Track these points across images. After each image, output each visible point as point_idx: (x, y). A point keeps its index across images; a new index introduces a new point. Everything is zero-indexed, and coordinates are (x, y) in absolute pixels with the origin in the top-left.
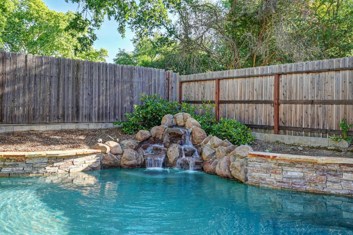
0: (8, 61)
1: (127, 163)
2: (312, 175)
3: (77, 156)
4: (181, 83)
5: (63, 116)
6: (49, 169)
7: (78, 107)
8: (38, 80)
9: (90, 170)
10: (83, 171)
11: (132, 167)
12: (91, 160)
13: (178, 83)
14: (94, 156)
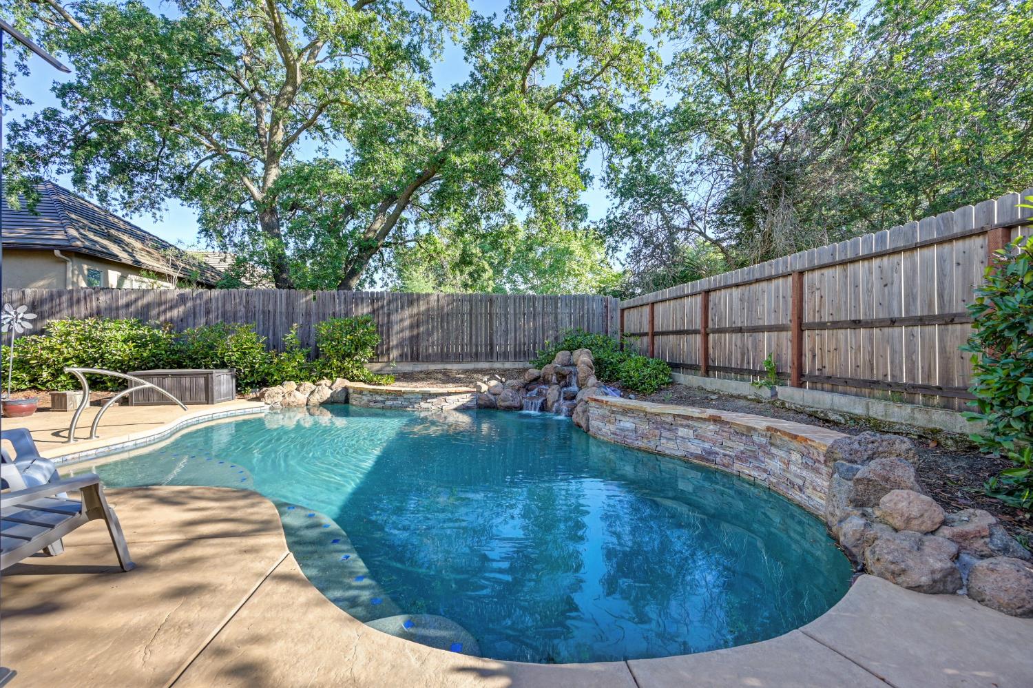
0: (421, 302)
1: (503, 404)
2: (644, 427)
3: (449, 394)
4: (623, 310)
5: (476, 354)
6: (424, 405)
7: (491, 345)
8: (450, 318)
9: (463, 409)
10: (456, 409)
11: (509, 409)
12: (465, 399)
13: (619, 312)
14: (469, 395)
